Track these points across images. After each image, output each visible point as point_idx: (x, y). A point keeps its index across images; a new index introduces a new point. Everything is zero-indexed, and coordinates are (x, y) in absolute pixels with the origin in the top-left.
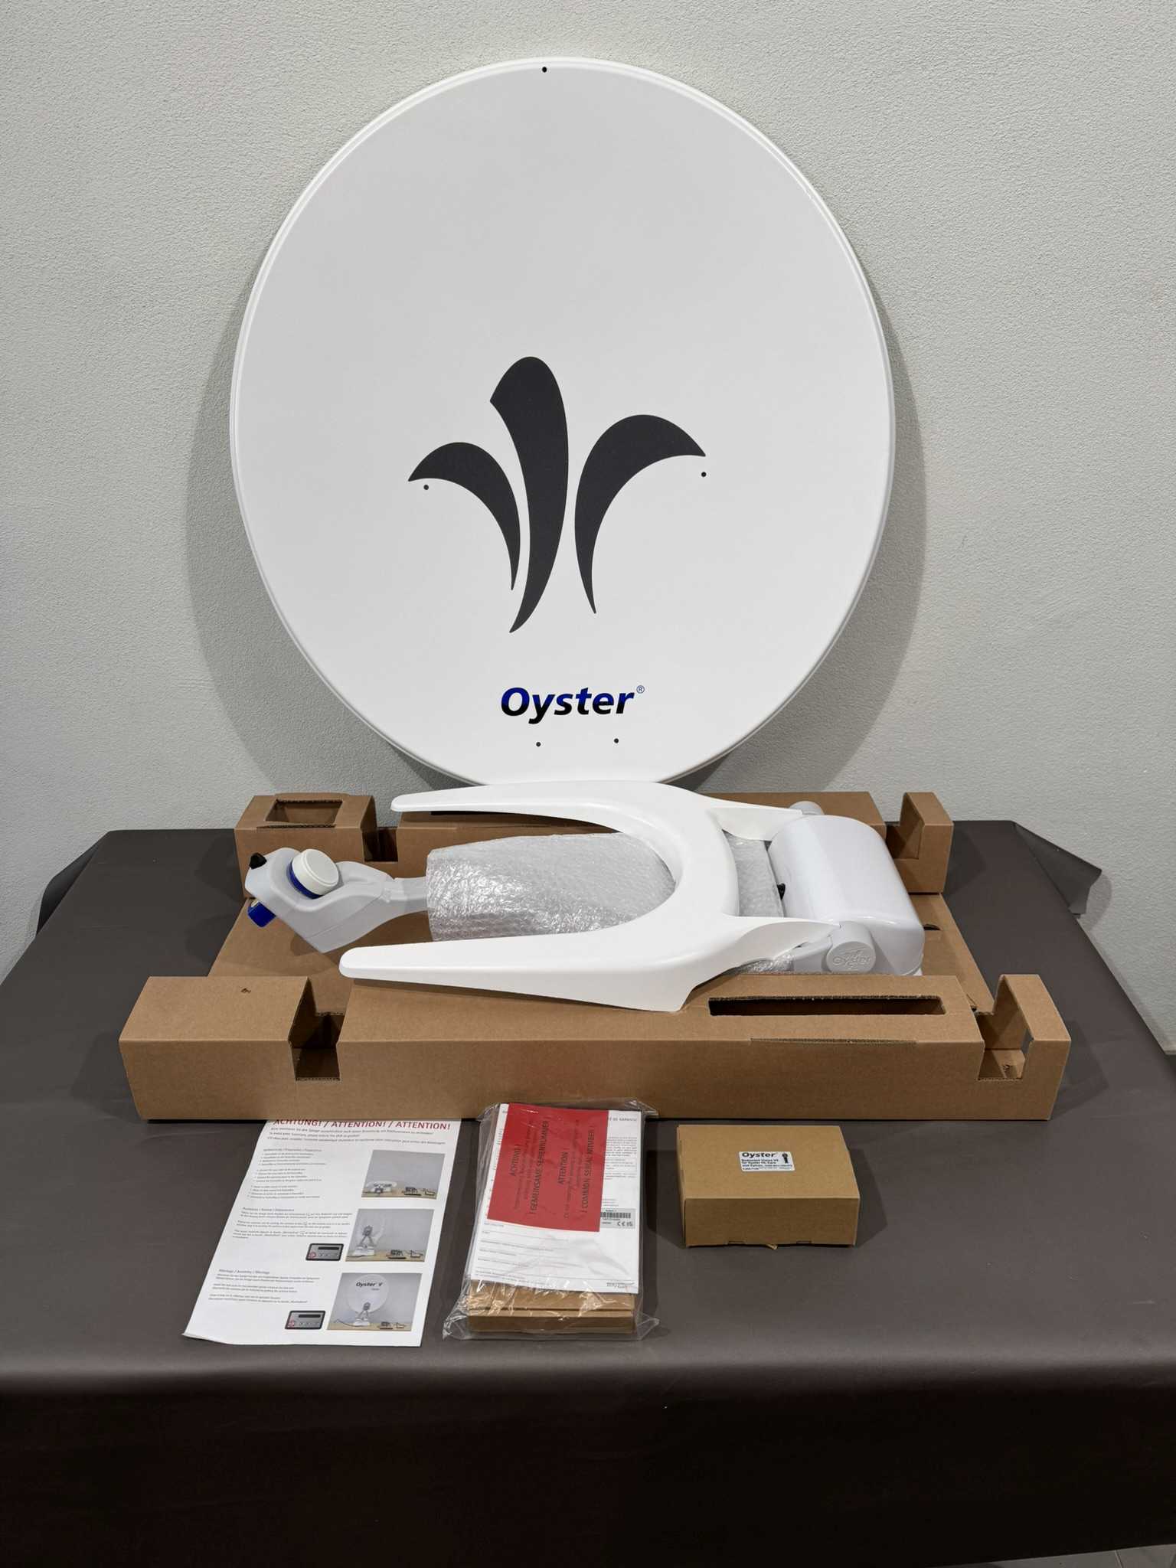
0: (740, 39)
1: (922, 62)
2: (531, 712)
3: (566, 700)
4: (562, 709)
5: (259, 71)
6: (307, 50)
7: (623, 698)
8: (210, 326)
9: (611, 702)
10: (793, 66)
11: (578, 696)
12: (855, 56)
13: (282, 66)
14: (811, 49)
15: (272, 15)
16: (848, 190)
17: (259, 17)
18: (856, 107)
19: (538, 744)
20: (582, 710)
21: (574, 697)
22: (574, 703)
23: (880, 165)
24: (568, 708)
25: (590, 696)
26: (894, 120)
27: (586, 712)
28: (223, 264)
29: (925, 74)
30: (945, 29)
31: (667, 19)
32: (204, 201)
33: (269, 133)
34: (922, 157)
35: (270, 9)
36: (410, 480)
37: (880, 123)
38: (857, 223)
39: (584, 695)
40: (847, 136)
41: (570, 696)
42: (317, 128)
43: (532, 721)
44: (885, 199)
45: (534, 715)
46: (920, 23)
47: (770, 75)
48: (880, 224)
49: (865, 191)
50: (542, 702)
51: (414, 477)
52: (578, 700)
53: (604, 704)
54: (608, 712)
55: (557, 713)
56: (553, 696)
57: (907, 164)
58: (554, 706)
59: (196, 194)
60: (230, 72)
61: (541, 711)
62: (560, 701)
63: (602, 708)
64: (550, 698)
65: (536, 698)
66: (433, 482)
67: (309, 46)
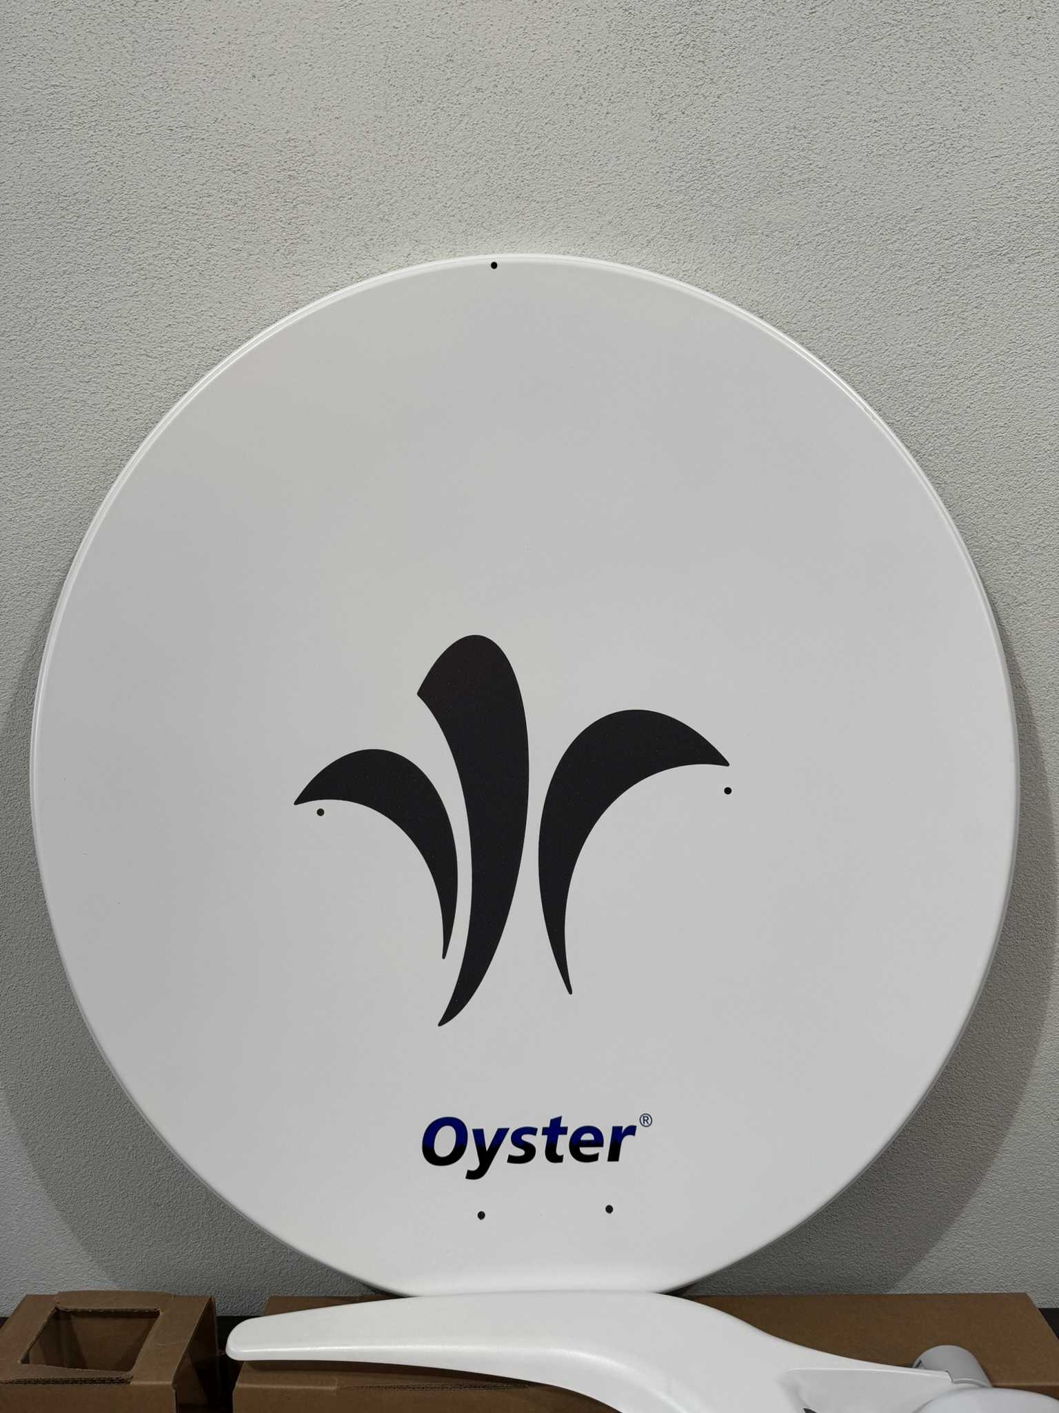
0: (758, 229)
1: (1008, 253)
2: (470, 1158)
3: (526, 1138)
4: (520, 1152)
5: (112, 278)
6: (177, 251)
7: (619, 1134)
8: (28, 600)
9: (598, 1142)
10: (832, 260)
11: (545, 1131)
12: (916, 246)
13: (142, 272)
14: (855, 239)
15: (131, 211)
16: (916, 414)
17: (115, 214)
18: (921, 309)
19: (481, 1215)
20: (552, 1156)
21: (540, 1132)
22: (539, 1142)
23: (957, 382)
24: (530, 1152)
25: (564, 1131)
26: (974, 325)
27: (559, 1159)
28: (50, 519)
29: (1013, 267)
30: (1037, 212)
31: (658, 206)
32: (29, 439)
33: (121, 353)
34: (1016, 371)
35: (129, 203)
36: (297, 802)
37: (955, 329)
38: (930, 455)
39: (555, 1129)
40: (911, 345)
41: (532, 1131)
42: (186, 347)
43: (472, 1175)
44: (967, 425)
45: (475, 1165)
46: (1002, 206)
47: (802, 272)
48: (961, 456)
49: (940, 415)
50: (488, 1143)
51: (303, 798)
52: (545, 1137)
53: (588, 1144)
54: (594, 1158)
55: (512, 1159)
56: (506, 1130)
57: (996, 379)
58: (508, 1148)
59: (20, 431)
60: (72, 280)
61: (486, 1157)
62: (517, 1140)
63: (585, 1151)
64: (501, 1134)
65: (479, 1134)
66: (333, 806)
67: (179, 247)
